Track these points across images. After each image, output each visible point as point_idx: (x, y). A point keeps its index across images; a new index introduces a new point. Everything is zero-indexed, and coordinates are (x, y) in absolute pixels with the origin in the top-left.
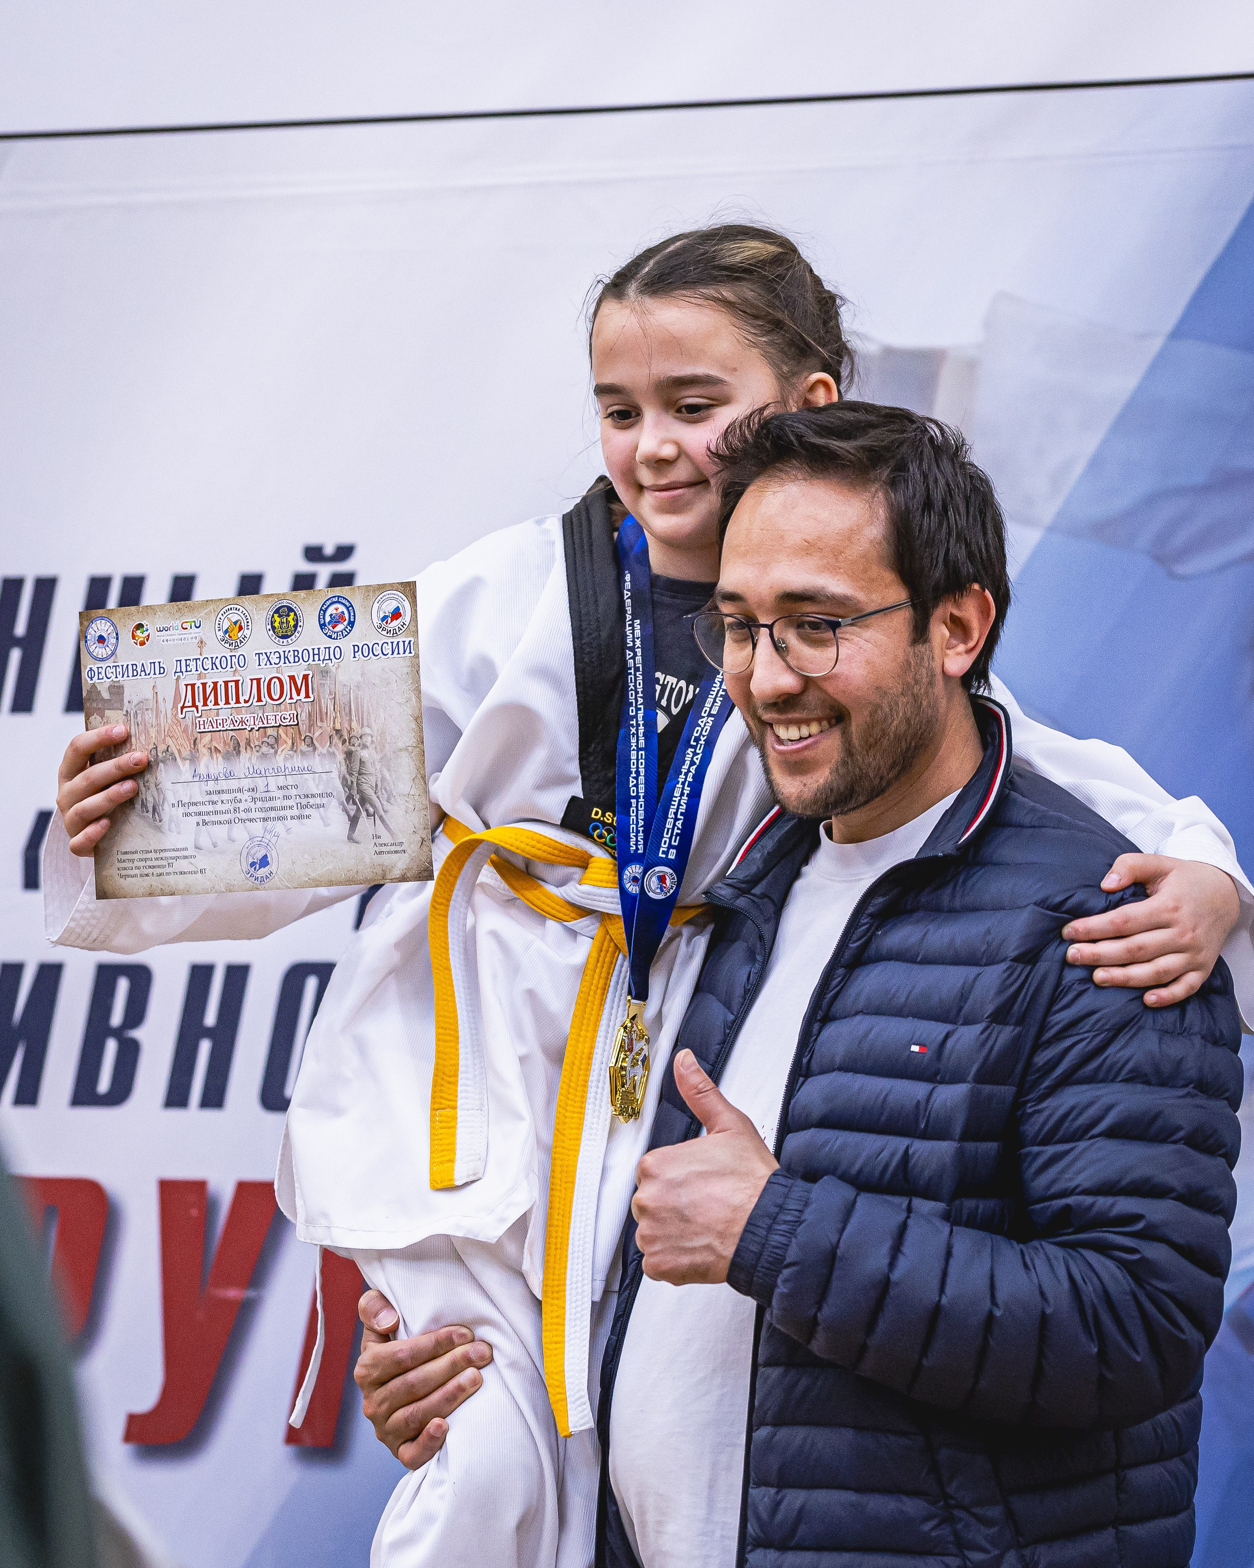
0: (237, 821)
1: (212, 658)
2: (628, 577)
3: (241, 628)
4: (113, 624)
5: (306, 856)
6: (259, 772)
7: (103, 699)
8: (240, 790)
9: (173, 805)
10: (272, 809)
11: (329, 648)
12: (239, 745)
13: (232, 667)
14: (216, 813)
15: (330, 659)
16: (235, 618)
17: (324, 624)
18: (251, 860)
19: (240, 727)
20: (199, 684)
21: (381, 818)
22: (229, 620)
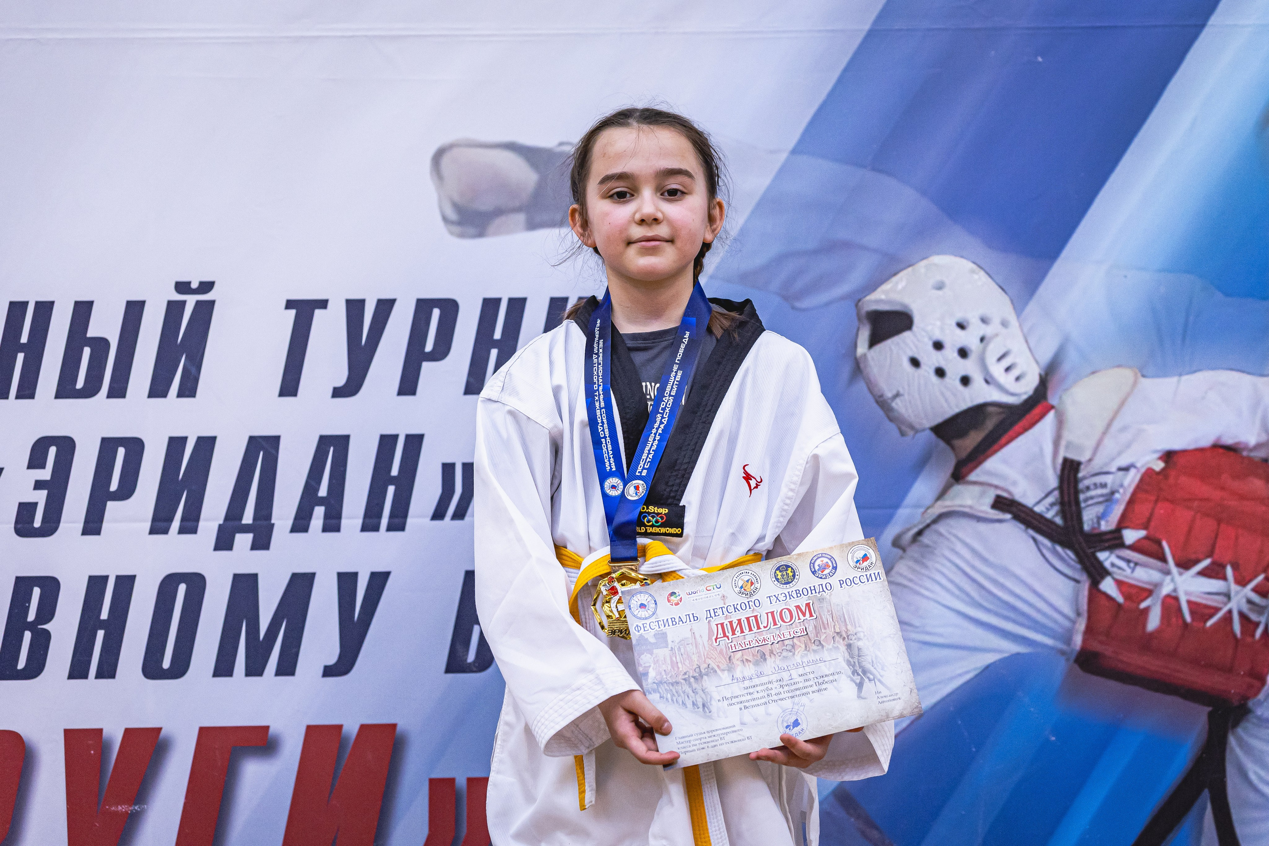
0: (771, 702)
1: (734, 605)
2: (599, 321)
3: (752, 584)
4: (651, 595)
5: (828, 714)
6: (782, 669)
7: (650, 643)
8: (770, 682)
9: (719, 701)
10: (796, 690)
11: (822, 585)
12: (765, 655)
13: (750, 608)
14: (754, 699)
15: (823, 591)
16: (746, 578)
17: (815, 571)
18: (786, 724)
19: (763, 643)
20: (726, 622)
21: (879, 681)
22: (742, 580)
